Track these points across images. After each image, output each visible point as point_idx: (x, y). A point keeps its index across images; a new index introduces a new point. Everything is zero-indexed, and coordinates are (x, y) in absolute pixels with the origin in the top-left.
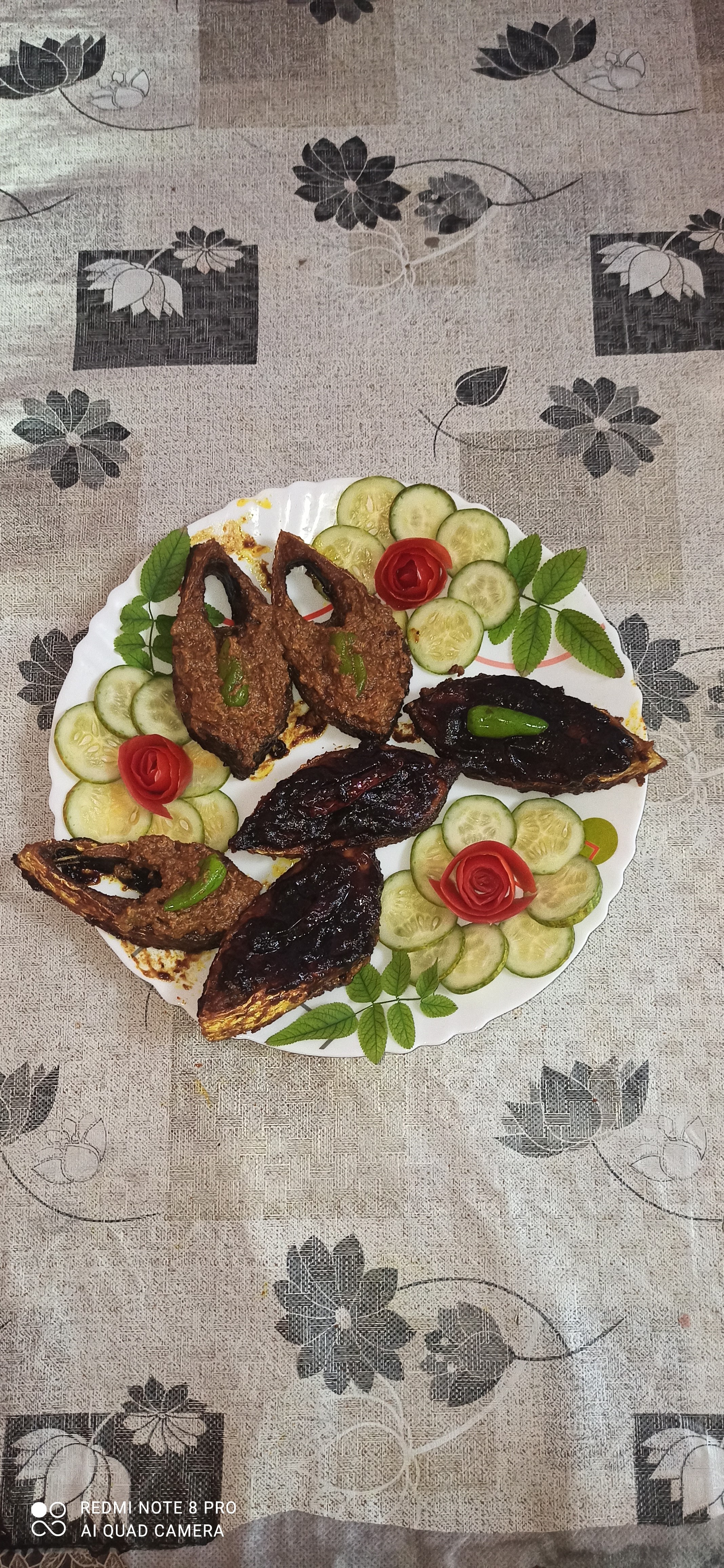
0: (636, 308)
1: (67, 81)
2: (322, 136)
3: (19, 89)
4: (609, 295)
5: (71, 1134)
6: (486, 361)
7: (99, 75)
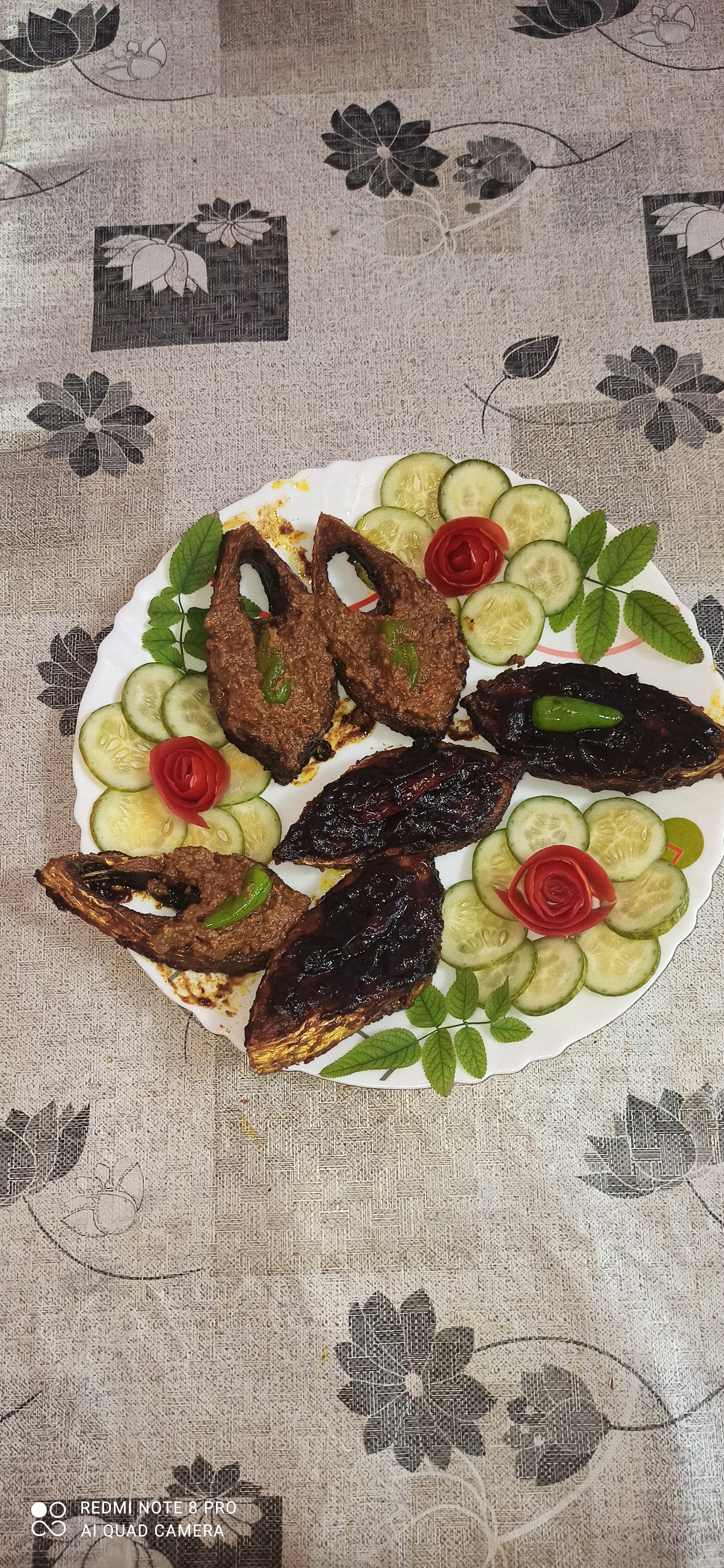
0: (696, 272)
1: (79, 53)
2: (352, 102)
3: (28, 62)
4: (666, 258)
5: (104, 1181)
6: (536, 331)
7: (113, 45)
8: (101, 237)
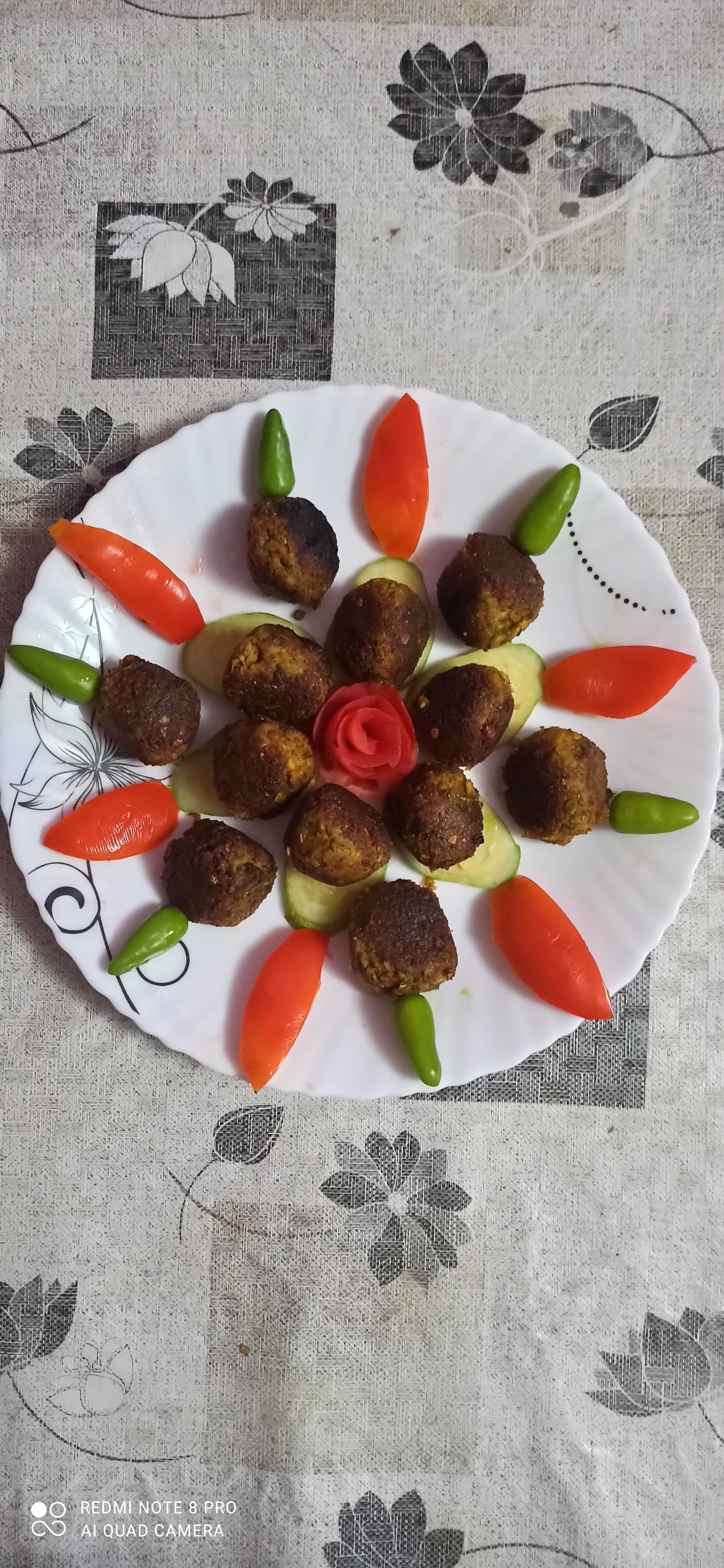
8: (105, 216)
